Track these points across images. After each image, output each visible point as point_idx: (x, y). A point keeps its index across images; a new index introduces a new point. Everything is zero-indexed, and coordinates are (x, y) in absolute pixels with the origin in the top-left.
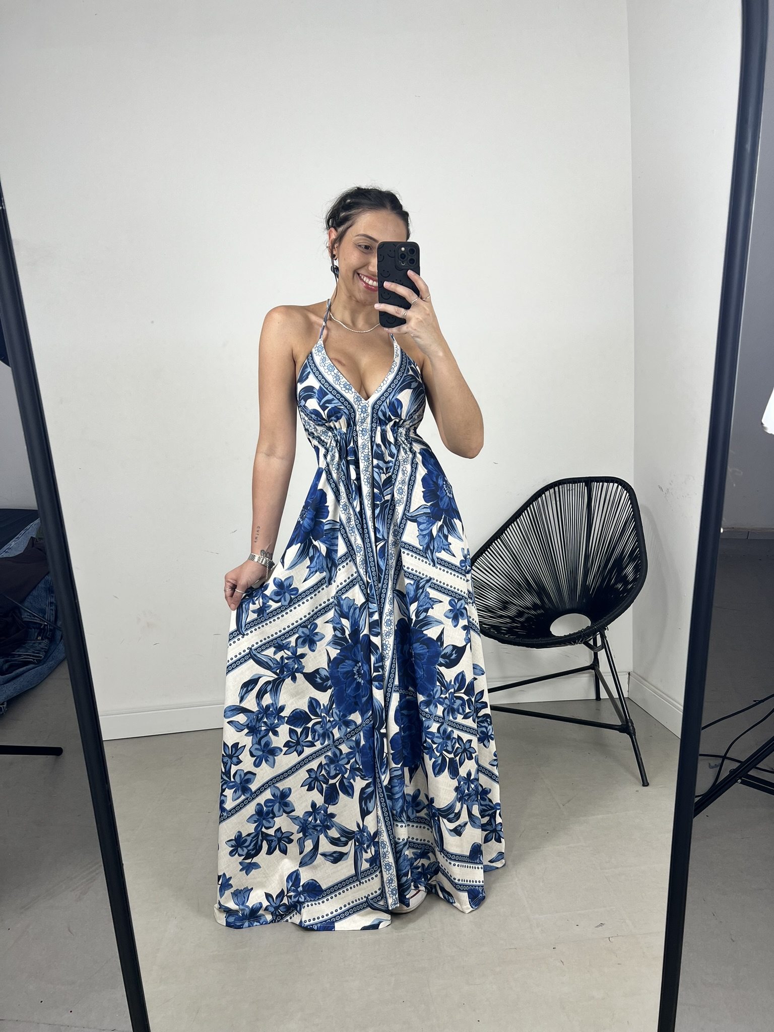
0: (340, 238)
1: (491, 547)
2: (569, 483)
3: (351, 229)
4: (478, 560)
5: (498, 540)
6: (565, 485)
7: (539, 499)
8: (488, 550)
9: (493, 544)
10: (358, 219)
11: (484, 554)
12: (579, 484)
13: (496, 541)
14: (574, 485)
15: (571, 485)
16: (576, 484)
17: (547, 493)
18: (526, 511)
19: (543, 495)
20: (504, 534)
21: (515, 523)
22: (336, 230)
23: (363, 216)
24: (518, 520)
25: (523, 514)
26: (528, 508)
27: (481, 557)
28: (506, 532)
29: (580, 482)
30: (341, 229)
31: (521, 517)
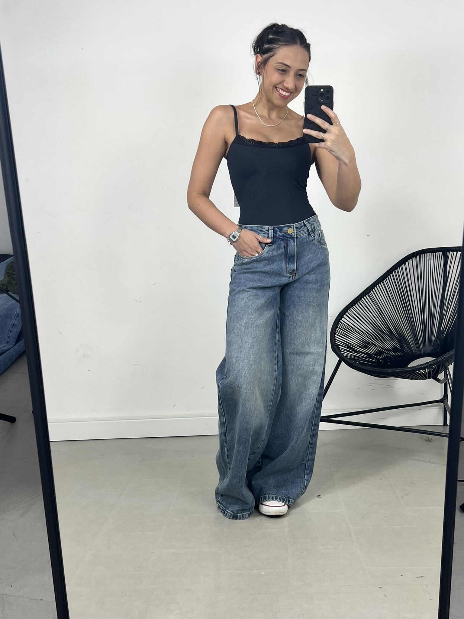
0: (265, 62)
1: (360, 301)
2: (429, 252)
3: (272, 57)
4: (349, 311)
5: (367, 296)
6: (426, 254)
7: (403, 266)
8: (358, 303)
9: (363, 299)
10: (278, 52)
11: (354, 307)
12: (437, 253)
13: (365, 297)
14: (432, 254)
15: (430, 254)
16: (435, 253)
17: (410, 261)
18: (391, 275)
19: (407, 263)
20: (372, 292)
21: (382, 283)
22: (261, 56)
23: (281, 49)
24: (384, 281)
25: (389, 276)
26: (393, 272)
27: (351, 309)
28: (373, 290)
29: (438, 251)
30: (265, 56)
31: (387, 279)
